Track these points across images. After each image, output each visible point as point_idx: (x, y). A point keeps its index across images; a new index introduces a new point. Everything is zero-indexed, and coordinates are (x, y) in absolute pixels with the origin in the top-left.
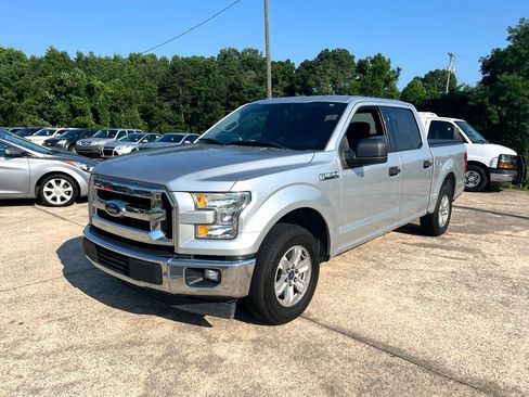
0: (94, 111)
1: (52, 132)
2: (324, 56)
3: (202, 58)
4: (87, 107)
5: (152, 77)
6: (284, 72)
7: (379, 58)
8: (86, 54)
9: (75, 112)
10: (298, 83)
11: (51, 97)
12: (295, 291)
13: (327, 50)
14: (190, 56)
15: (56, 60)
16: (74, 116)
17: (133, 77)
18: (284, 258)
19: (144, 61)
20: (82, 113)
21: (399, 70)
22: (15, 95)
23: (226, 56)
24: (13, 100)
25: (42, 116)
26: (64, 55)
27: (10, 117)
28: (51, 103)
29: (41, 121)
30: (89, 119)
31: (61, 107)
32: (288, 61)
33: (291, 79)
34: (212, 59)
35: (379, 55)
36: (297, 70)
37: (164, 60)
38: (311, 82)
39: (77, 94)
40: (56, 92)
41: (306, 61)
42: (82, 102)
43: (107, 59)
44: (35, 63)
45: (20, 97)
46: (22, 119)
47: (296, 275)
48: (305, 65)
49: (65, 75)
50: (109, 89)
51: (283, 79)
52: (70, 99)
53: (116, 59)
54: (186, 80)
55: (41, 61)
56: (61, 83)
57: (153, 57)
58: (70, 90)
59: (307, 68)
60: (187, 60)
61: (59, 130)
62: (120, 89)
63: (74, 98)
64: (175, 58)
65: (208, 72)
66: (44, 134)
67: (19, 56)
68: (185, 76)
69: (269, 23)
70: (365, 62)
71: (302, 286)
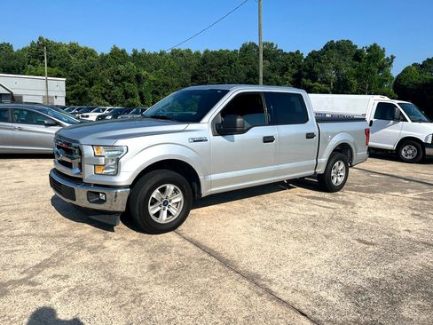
0: (141, 94)
1: (104, 110)
2: (330, 46)
3: (228, 51)
4: (136, 91)
5: (187, 67)
6: (293, 61)
7: (375, 47)
8: (139, 51)
9: (127, 95)
10: (305, 70)
11: (111, 83)
12: (169, 214)
13: (332, 41)
14: (218, 50)
15: (117, 55)
16: (127, 98)
17: (172, 67)
18: (157, 191)
19: (182, 55)
20: (133, 96)
21: (393, 57)
22: (87, 82)
23: (247, 49)
24: (86, 86)
25: (104, 98)
26: (123, 52)
27: (84, 99)
28: (111, 88)
29: (103, 102)
30: (137, 100)
31: (118, 91)
32: (298, 52)
33: (299, 67)
34: (235, 51)
35: (375, 45)
36: (305, 59)
37: (198, 53)
38: (316, 69)
39: (129, 82)
40: (114, 80)
41: (313, 52)
42: (133, 88)
43: (155, 54)
44: (103, 58)
45: (91, 84)
46: (90, 100)
47: (170, 204)
48: (313, 55)
49: (121, 67)
50: (152, 77)
51: (293, 67)
52: (124, 85)
53: (162, 54)
54: (213, 70)
55: (107, 56)
56: (118, 73)
57: (189, 51)
58: (124, 79)
59: (314, 58)
60: (215, 53)
61: (108, 108)
62: (160, 77)
63: (126, 84)
64: (206, 52)
65: (231, 62)
66: (98, 111)
67: (92, 53)
68: (212, 66)
69: (262, 23)
70: (362, 51)
71: (175, 212)
